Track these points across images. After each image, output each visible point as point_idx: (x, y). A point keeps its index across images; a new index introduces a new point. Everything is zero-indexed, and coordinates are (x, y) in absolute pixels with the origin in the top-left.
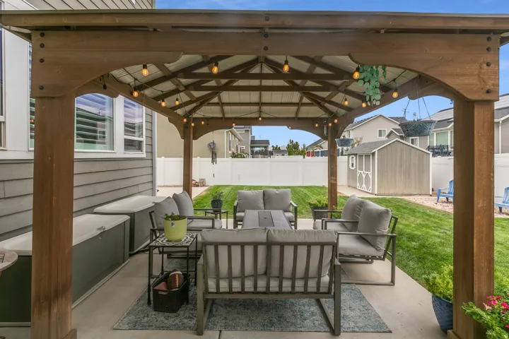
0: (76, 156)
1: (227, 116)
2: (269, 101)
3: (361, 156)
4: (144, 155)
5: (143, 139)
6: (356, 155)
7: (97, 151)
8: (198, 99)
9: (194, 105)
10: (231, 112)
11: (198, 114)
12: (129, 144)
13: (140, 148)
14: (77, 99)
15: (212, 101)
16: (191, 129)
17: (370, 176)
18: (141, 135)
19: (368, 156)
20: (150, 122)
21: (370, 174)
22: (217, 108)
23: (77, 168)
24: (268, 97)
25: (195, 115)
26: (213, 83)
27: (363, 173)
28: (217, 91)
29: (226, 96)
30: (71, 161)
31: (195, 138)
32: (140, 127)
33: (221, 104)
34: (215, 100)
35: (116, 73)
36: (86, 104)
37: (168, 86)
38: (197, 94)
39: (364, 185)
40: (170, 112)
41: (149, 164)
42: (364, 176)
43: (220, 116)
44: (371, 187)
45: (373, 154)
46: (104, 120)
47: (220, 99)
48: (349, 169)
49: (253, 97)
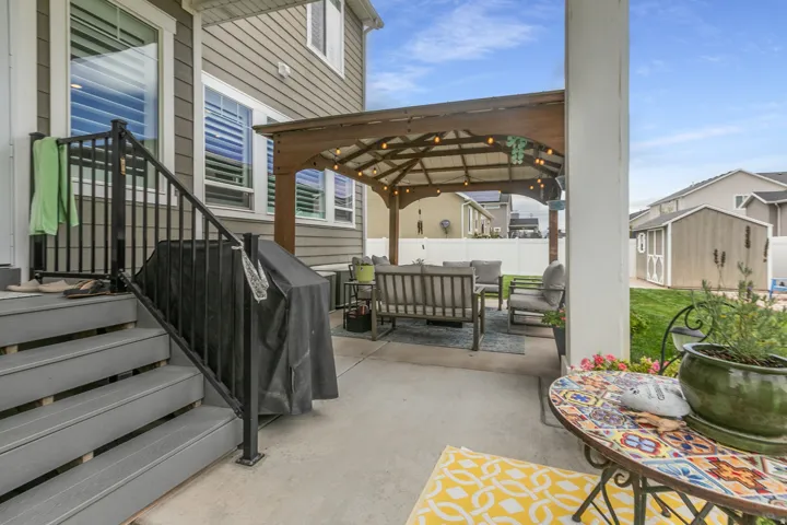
0: (297, 221)
1: (434, 182)
2: (474, 164)
3: (651, 233)
4: (353, 226)
5: (353, 210)
6: (645, 231)
7: (313, 219)
8: (400, 167)
9: (397, 173)
10: (437, 177)
11: (403, 182)
12: (340, 215)
13: (350, 219)
14: (298, 174)
15: (415, 168)
16: (397, 197)
17: (662, 261)
18: (350, 206)
19: (659, 232)
20: (360, 194)
21: (662, 257)
22: (422, 175)
23: (298, 231)
24: (472, 159)
25: (400, 184)
26: (409, 151)
27: (654, 257)
28: (417, 157)
29: (429, 162)
30: (293, 225)
31: (402, 207)
32: (350, 199)
33: (426, 171)
34: (418, 166)
35: (325, 153)
36: (304, 178)
37: (366, 157)
38: (398, 162)
39: (655, 275)
40: (374, 182)
41: (358, 235)
42: (655, 261)
43: (427, 183)
44: (662, 278)
45: (665, 227)
46: (317, 192)
47: (422, 164)
48: (638, 252)
49: (456, 160)
